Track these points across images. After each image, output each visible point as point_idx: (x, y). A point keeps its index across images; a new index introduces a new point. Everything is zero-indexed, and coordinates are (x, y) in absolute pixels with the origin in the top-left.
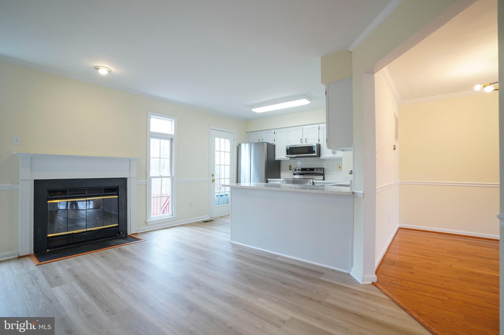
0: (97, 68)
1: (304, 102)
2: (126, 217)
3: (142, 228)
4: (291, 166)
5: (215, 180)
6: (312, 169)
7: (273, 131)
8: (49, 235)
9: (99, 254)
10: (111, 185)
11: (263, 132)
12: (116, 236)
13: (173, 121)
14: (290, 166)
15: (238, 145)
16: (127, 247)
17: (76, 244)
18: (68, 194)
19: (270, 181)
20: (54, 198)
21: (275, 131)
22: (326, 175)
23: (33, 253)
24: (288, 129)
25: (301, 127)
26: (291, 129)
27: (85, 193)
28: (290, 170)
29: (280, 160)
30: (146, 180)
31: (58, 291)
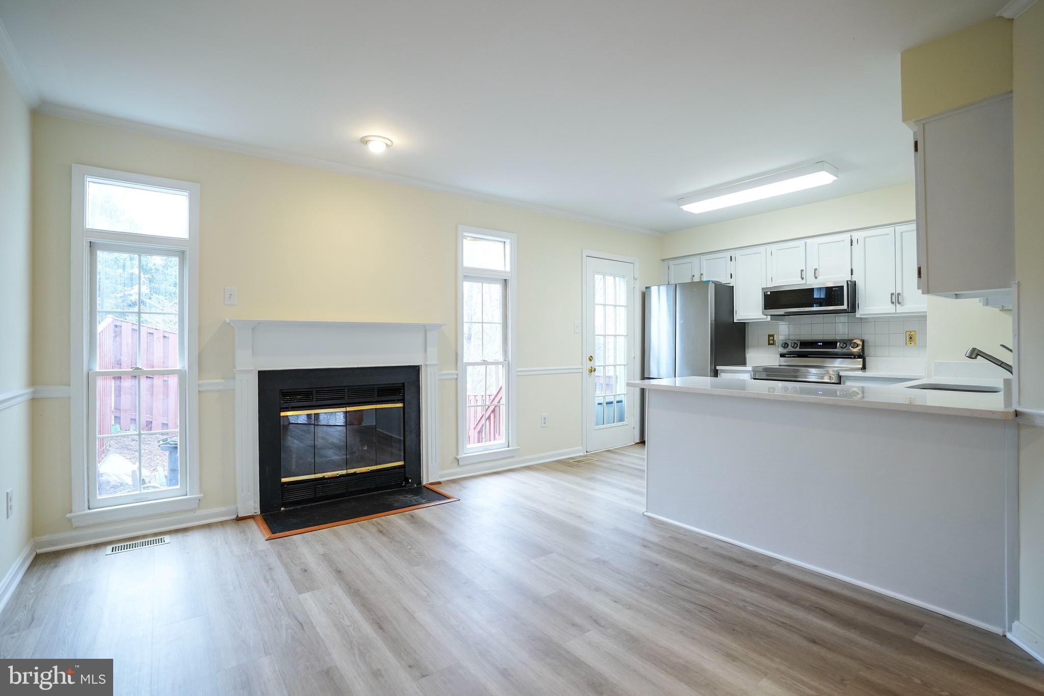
0: (364, 141)
1: (823, 178)
2: (418, 448)
3: (449, 471)
4: (773, 336)
5: (595, 368)
6: (832, 344)
7: (728, 254)
8: (284, 480)
9: (373, 524)
10: (390, 382)
11: (703, 257)
12: (400, 486)
13: (508, 241)
14: (769, 336)
15: (644, 290)
16: (426, 512)
17: (328, 500)
18: (315, 400)
19: (723, 371)
20: (291, 408)
21: (732, 253)
22: (870, 358)
23: (259, 513)
24: (766, 249)
25: (803, 241)
26: (774, 247)
27: (343, 398)
28: (769, 344)
29: (745, 323)
30: (456, 370)
31: (310, 603)
